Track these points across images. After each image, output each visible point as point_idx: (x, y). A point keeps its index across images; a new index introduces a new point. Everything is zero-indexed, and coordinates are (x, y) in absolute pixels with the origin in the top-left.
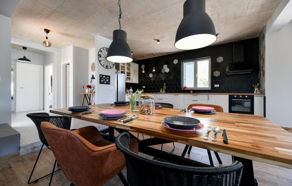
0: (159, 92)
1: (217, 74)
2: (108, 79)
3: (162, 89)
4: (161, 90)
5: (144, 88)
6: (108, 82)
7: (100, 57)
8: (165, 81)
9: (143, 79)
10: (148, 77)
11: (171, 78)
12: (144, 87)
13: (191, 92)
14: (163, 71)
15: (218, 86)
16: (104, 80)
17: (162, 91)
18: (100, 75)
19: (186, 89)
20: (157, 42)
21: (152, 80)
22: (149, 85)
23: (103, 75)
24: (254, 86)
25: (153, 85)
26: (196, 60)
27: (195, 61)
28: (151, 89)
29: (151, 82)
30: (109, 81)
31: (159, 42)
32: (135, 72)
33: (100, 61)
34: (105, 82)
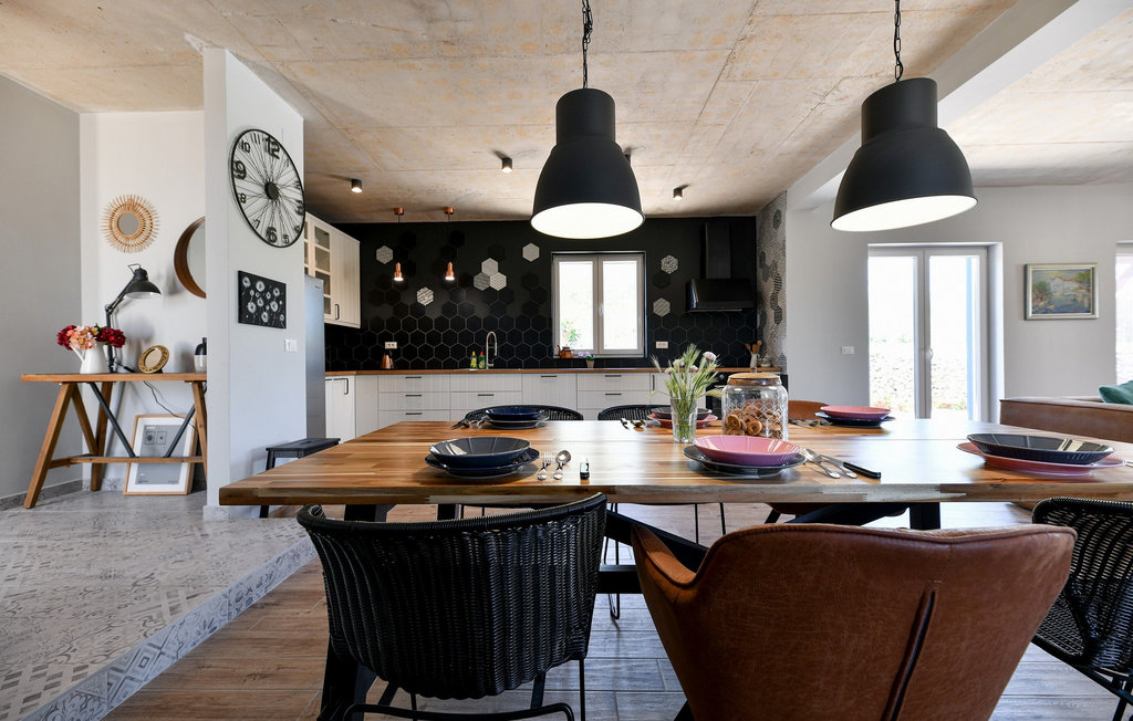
0: (467, 364)
1: (662, 307)
2: (278, 300)
3: (478, 355)
4: (474, 361)
5: (393, 350)
6: (278, 314)
7: (243, 178)
8: (490, 324)
9: (386, 312)
10: (409, 303)
11: (514, 311)
12: (391, 345)
13: (591, 364)
14: (479, 283)
15: (666, 347)
16: (261, 303)
17: (478, 363)
18: (241, 275)
19: (568, 356)
20: (504, 166)
21: (434, 315)
22: (417, 338)
23: (254, 279)
24: (749, 348)
25: (433, 338)
26: (600, 257)
27: (595, 258)
28: (426, 352)
29: (426, 323)
30: (283, 309)
31: (511, 167)
32: (346, 274)
33: (240, 199)
34: (265, 317)
